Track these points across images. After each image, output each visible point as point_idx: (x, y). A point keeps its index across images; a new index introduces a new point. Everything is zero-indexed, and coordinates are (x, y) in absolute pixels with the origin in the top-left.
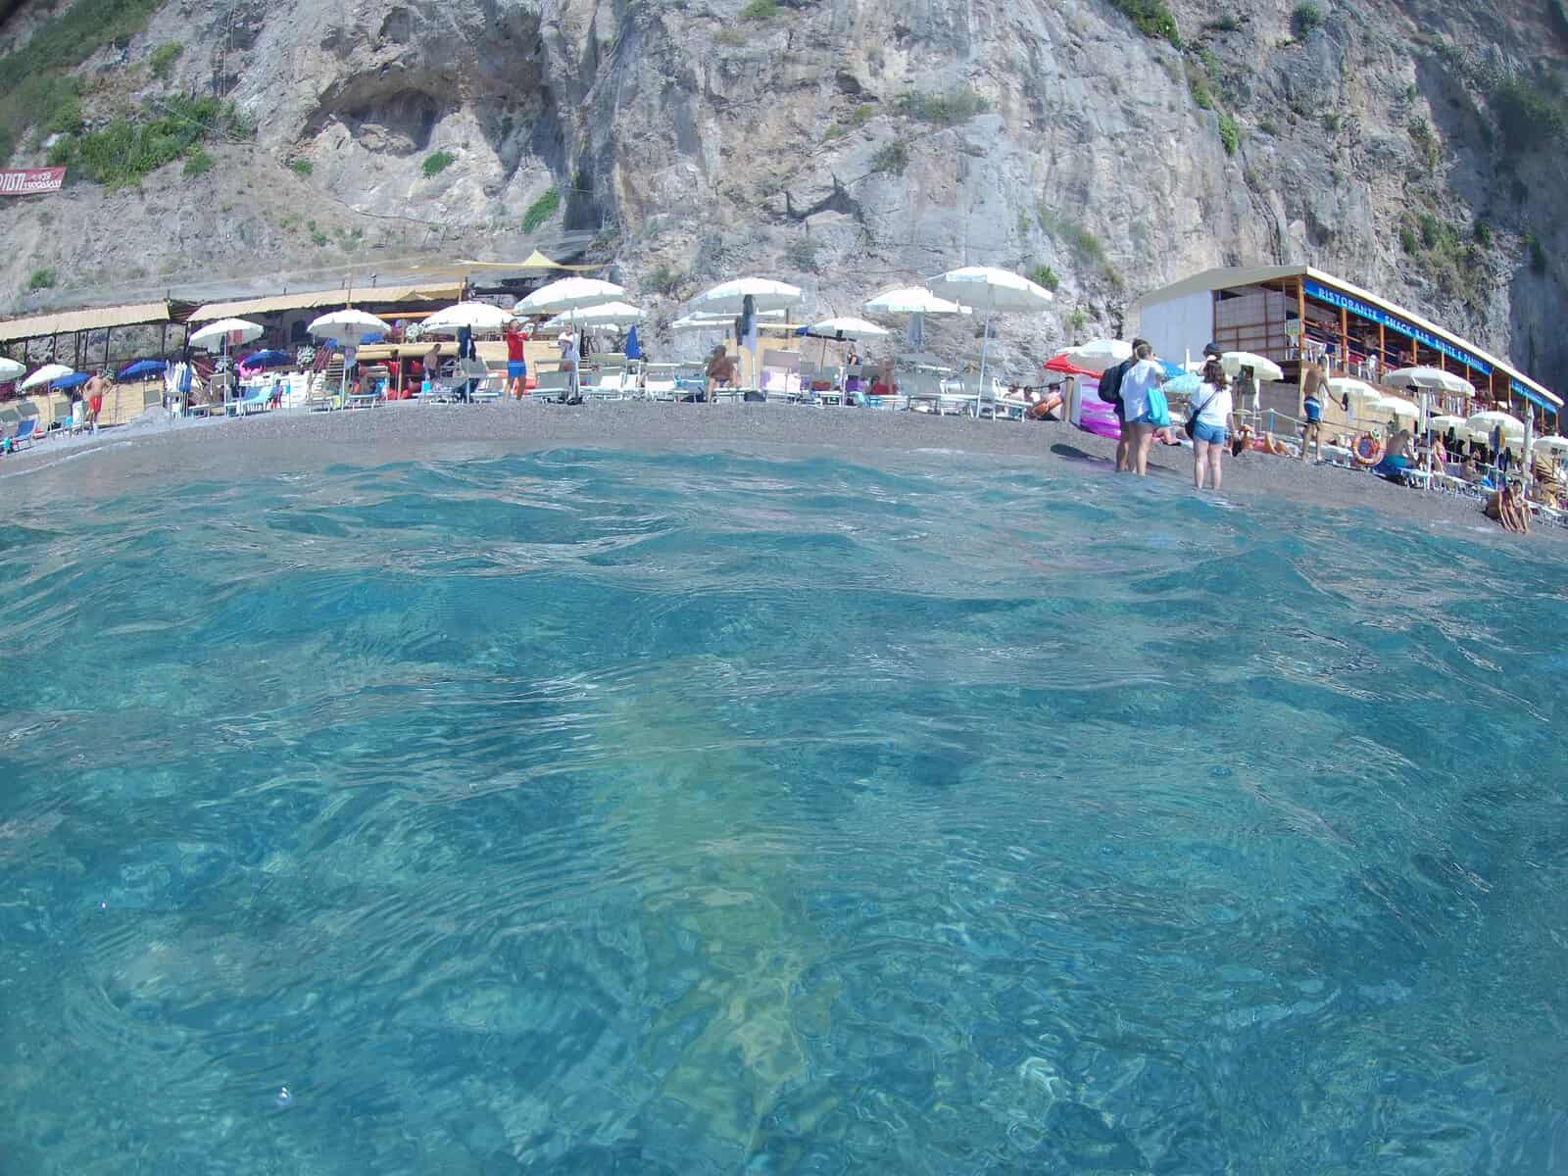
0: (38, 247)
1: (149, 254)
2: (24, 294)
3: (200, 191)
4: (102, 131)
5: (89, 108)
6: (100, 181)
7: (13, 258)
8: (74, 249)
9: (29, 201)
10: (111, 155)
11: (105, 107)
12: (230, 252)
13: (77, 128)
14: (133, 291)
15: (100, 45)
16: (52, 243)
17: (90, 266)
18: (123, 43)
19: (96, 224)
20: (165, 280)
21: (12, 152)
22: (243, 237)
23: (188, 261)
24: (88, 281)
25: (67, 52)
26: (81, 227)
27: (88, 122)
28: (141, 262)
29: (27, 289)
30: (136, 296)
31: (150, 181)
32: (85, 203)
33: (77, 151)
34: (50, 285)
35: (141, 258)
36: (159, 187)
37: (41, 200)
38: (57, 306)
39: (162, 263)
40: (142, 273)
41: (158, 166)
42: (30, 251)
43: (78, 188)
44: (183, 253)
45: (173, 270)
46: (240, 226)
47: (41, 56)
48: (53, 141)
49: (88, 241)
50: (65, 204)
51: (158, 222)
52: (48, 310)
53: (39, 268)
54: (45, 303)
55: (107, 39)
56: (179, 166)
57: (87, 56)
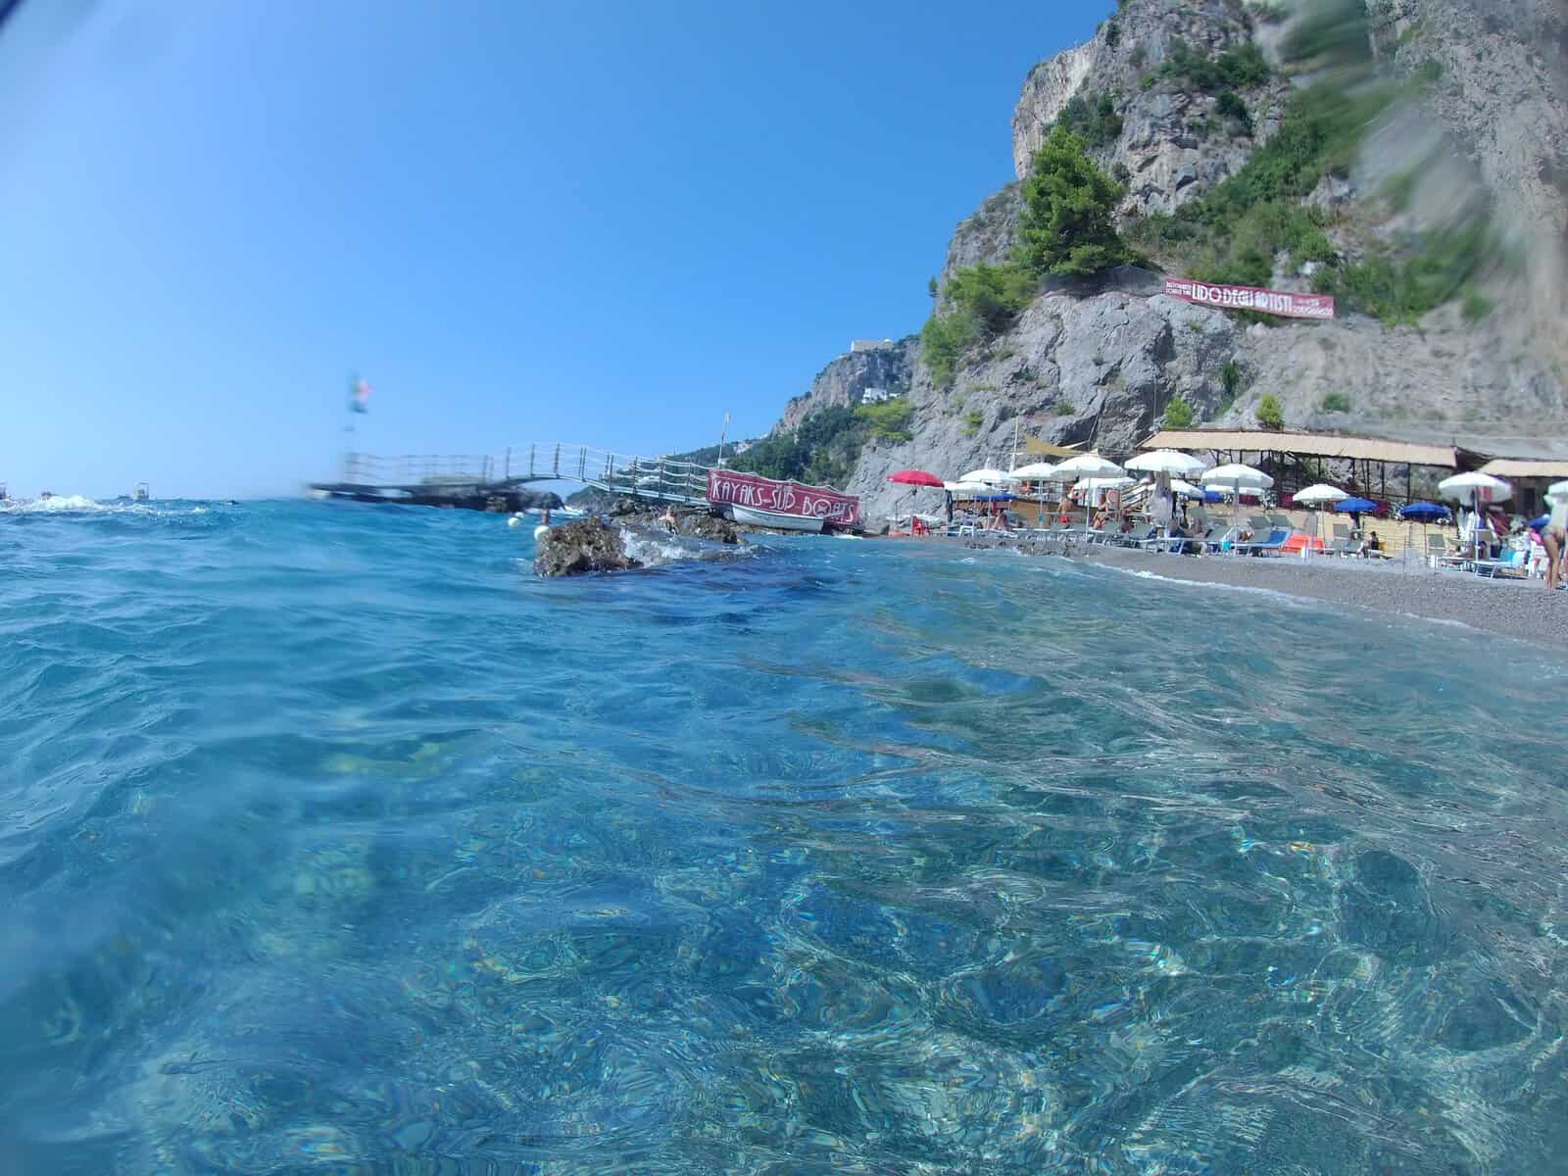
0: (1327, 369)
1: (1447, 399)
2: (1317, 412)
3: (1482, 337)
4: (1358, 265)
5: (1336, 240)
6: (1374, 316)
7: (1300, 376)
8: (1364, 380)
9: (1307, 324)
10: (1376, 291)
11: (1352, 239)
12: (1527, 409)
13: (1331, 259)
14: (1431, 433)
15: (1318, 176)
16: (1340, 368)
17: (1388, 400)
18: (1342, 174)
19: (1381, 358)
20: (1465, 428)
21: (1270, 275)
22: (1537, 393)
23: (1485, 412)
24: (1385, 414)
25: (1287, 180)
26: (1366, 359)
27: (1340, 254)
28: (1439, 406)
29: (1320, 409)
30: (1434, 438)
31: (1425, 321)
32: (1363, 337)
33: (1338, 282)
34: (1346, 410)
35: (1438, 401)
36: (1438, 328)
37: (1318, 325)
38: (1355, 431)
39: (1459, 411)
40: (1442, 417)
41: (1431, 307)
42: (1317, 372)
43: (1354, 319)
44: (1479, 404)
45: (1470, 419)
46: (1533, 380)
47: (1260, 185)
48: (1309, 268)
49: (1377, 374)
50: (1343, 333)
51: (1446, 367)
52: (1345, 433)
53: (1333, 391)
54: (1342, 425)
55: (1323, 170)
56: (1454, 309)
57: (1311, 186)
